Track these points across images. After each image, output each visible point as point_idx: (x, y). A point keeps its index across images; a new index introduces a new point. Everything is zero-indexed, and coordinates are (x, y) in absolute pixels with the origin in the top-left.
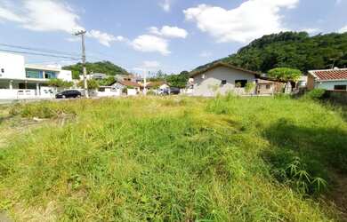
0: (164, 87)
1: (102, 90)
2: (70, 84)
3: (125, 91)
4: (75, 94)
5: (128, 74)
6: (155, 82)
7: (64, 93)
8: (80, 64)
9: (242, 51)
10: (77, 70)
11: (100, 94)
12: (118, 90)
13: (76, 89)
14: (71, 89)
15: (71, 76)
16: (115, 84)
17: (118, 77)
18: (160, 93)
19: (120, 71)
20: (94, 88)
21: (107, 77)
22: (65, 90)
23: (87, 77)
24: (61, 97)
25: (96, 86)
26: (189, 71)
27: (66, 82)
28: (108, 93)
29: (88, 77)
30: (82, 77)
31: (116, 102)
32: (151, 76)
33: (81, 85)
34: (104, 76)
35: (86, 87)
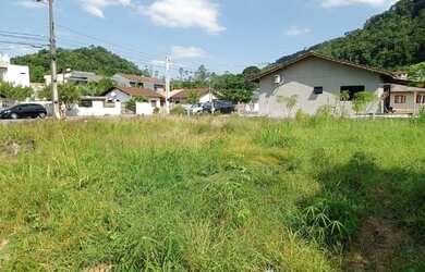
0: (206, 99)
1: (87, 103)
2: (27, 92)
3: (131, 106)
4: (34, 112)
5: (139, 74)
6: (190, 88)
7: (14, 110)
8: (44, 52)
9: (376, 22)
10: (39, 64)
11: (83, 112)
12: (118, 105)
13: (38, 102)
14: (27, 101)
15: (27, 76)
16: (113, 94)
17: (120, 79)
18: (195, 110)
19: (124, 67)
20: (71, 100)
21: (98, 78)
22: (17, 103)
23: (57, 79)
24: (9, 117)
25: (76, 96)
26: (260, 68)
27: (19, 88)
28: (98, 109)
29: (60, 78)
30: (48, 78)
31: (109, 126)
32: (186, 77)
33: (47, 94)
34: (92, 77)
35: (56, 98)
